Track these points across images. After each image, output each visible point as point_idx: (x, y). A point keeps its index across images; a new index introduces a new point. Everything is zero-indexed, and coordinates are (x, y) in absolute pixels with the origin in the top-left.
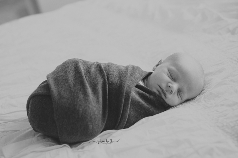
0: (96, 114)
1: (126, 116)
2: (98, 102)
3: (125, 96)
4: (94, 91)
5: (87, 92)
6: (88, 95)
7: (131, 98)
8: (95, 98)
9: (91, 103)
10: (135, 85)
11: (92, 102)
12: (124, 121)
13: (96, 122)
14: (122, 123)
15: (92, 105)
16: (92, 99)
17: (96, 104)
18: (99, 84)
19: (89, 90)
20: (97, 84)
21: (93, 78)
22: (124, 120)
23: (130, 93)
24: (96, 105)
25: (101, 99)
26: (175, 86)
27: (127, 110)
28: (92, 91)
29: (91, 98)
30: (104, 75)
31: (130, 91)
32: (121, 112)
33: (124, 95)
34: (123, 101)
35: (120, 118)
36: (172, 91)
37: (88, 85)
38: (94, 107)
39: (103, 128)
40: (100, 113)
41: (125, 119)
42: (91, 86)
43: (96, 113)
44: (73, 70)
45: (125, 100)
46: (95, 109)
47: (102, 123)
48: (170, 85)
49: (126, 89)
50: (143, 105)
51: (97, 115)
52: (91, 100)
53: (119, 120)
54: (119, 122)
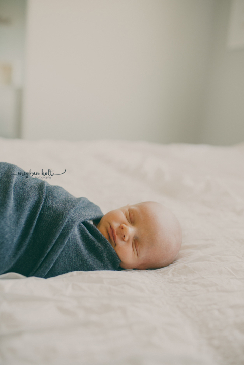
0: (6, 238)
1: (53, 260)
2: (17, 223)
3: (63, 230)
4: (18, 206)
5: (5, 203)
6: (5, 207)
7: (69, 235)
8: (15, 216)
9: (4, 219)
10: (83, 220)
11: (8, 219)
12: (47, 268)
13: (2, 250)
14: (42, 268)
15: (5, 223)
16: (10, 215)
17: (12, 224)
18: (30, 201)
19: (11, 202)
20: (27, 199)
21: (25, 192)
22: (47, 265)
23: (71, 229)
24: (12, 226)
25: (23, 221)
26: (131, 231)
27: (57, 252)
28: (15, 206)
29: (8, 213)
30: (42, 193)
31: (72, 226)
32: (48, 251)
33: (62, 228)
34: (58, 236)
35: (43, 259)
36: (124, 236)
37: (12, 196)
38: (8, 227)
39: (10, 266)
40: (13, 239)
41: (49, 265)
42: (16, 199)
43: (6, 236)
44: (3, 172)
45: (60, 235)
46: (7, 229)
47: (11, 256)
48: (124, 226)
49: (68, 222)
50: (82, 252)
51: (7, 240)
52: (8, 215)
53: (40, 263)
54: (39, 265)
